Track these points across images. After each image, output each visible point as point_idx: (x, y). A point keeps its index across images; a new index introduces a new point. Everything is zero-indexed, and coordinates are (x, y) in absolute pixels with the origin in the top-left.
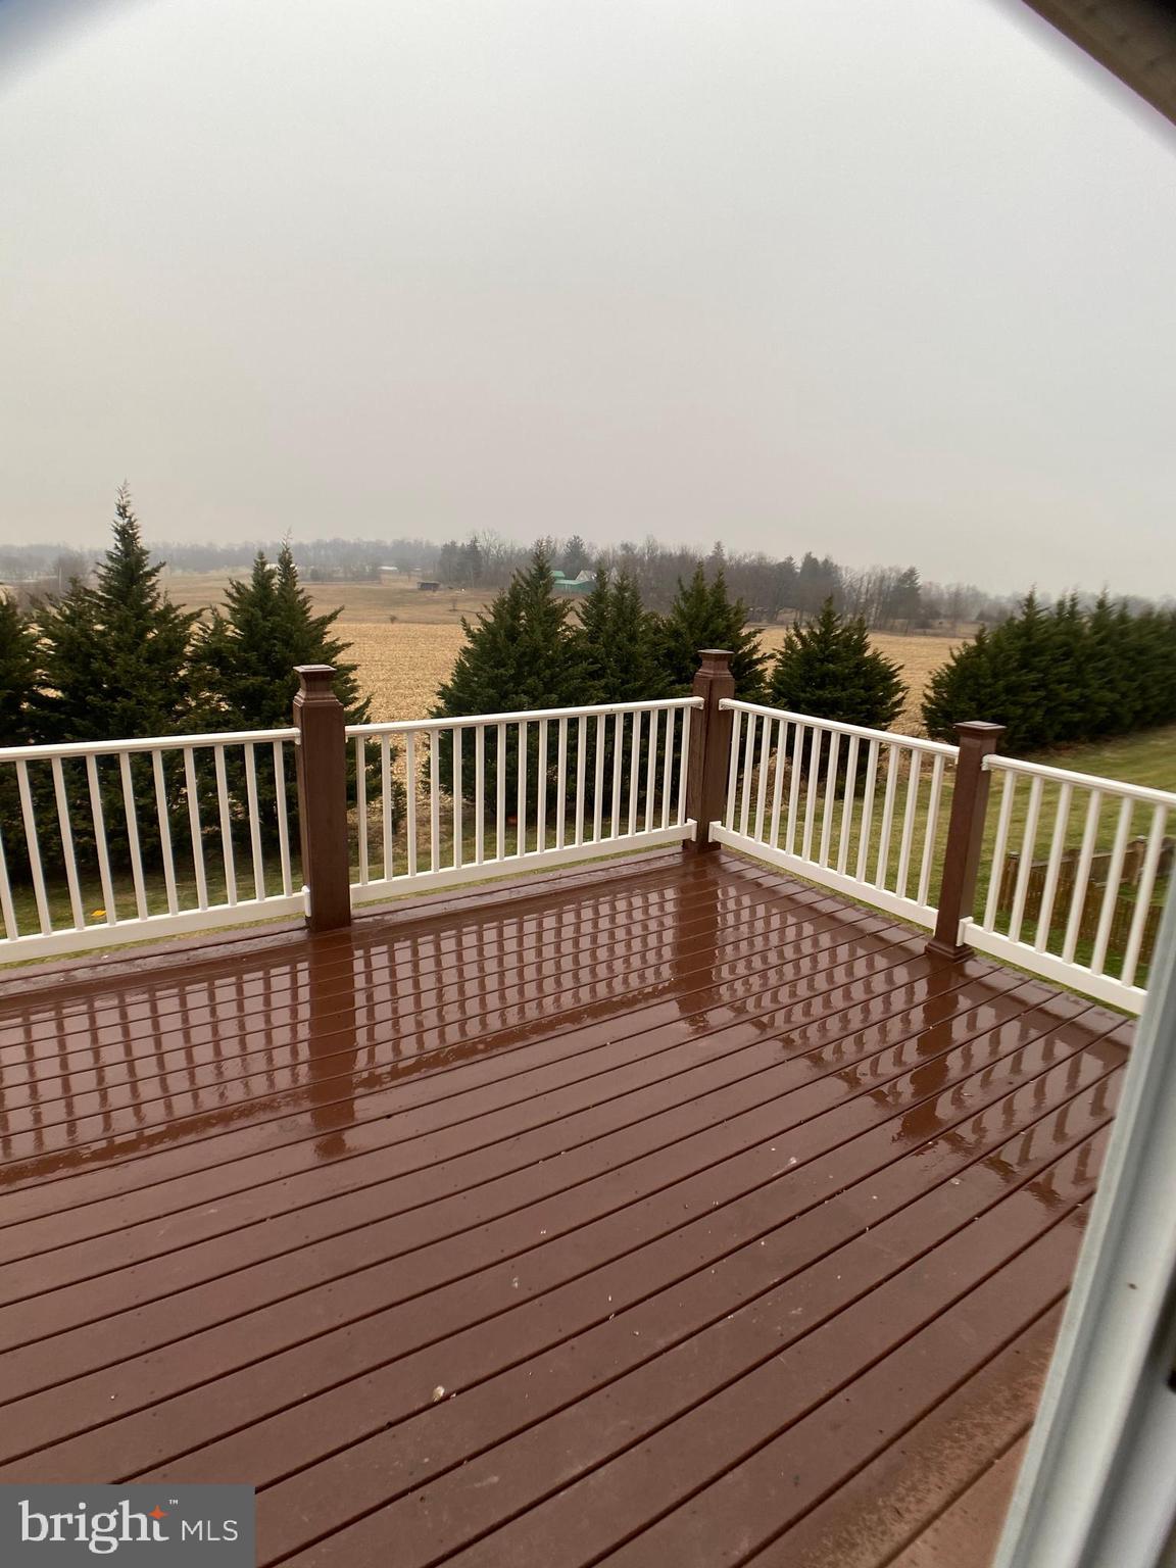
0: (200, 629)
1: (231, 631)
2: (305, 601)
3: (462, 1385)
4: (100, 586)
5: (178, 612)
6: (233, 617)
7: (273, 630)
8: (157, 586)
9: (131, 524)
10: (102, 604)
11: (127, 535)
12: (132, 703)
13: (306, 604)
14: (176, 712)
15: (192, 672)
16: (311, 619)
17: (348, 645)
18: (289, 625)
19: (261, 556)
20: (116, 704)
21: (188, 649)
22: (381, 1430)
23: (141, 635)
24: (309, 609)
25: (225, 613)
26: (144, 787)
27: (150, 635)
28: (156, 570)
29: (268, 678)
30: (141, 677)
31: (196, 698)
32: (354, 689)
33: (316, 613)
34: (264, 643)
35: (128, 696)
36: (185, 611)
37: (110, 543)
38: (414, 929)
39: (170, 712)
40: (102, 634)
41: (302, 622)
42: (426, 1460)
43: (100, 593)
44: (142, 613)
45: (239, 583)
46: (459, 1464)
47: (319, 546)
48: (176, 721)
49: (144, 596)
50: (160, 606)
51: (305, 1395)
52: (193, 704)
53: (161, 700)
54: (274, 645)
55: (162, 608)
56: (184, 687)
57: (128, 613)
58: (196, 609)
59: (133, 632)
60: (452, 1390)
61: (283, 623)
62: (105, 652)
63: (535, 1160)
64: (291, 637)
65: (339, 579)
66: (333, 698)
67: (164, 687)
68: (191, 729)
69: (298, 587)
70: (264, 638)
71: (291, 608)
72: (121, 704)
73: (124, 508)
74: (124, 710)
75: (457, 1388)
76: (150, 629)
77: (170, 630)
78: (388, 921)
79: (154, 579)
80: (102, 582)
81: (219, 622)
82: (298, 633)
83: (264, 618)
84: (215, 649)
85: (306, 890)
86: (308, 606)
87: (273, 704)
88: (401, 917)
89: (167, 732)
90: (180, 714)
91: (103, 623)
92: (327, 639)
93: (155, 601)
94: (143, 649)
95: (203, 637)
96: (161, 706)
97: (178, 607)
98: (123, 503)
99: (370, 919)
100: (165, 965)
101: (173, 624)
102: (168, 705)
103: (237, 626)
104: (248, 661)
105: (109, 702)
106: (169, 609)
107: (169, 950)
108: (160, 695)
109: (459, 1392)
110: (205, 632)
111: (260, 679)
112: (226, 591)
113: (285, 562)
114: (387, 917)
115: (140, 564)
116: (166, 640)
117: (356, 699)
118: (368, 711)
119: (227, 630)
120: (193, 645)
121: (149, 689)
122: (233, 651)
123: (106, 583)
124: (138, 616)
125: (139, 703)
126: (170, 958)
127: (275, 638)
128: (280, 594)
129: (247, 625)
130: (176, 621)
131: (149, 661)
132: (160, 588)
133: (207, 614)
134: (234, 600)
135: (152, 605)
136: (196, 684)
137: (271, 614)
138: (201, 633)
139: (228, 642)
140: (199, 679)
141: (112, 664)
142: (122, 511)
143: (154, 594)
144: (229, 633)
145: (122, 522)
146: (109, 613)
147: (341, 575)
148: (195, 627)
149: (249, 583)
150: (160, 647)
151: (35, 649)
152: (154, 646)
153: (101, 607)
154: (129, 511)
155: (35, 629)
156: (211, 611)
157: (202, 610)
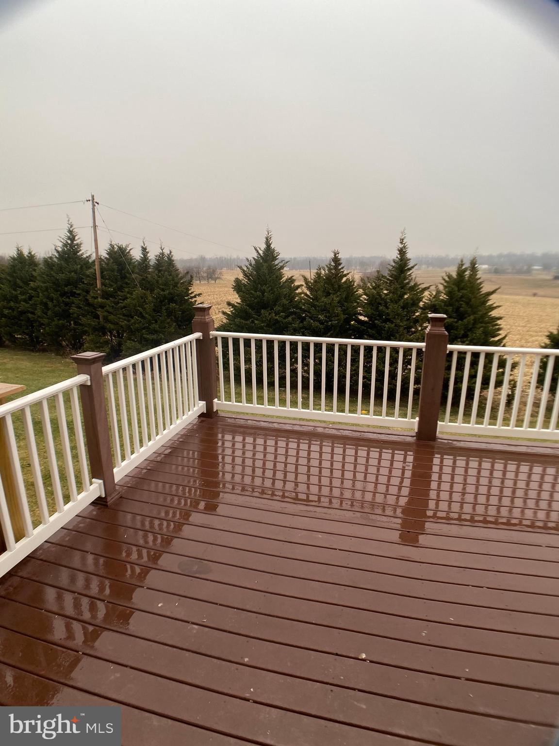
0: (429, 295)
1: (443, 297)
2: (481, 283)
3: (375, 660)
4: (388, 274)
5: (420, 286)
6: (444, 289)
7: (462, 297)
8: (412, 275)
9: (404, 247)
10: (388, 282)
11: (402, 252)
12: (393, 325)
13: (481, 285)
14: (412, 332)
15: (421, 314)
16: (483, 292)
17: (499, 306)
18: (470, 295)
19: (462, 261)
20: (386, 325)
21: (421, 304)
22: (332, 654)
23: (402, 296)
24: (482, 287)
25: (441, 288)
26: (394, 362)
27: (406, 297)
28: (413, 267)
29: (456, 320)
30: (398, 315)
31: (421, 326)
32: (499, 329)
33: (486, 288)
34: (457, 303)
35: (392, 322)
36: (423, 286)
37: (394, 255)
38: (469, 452)
39: (408, 332)
40: (386, 295)
41: (477, 294)
42: (342, 678)
43: (388, 277)
44: (403, 287)
45: (449, 274)
46: (354, 689)
47: (500, 256)
48: (411, 335)
49: (405, 279)
50: (412, 284)
51: (314, 622)
52: (420, 329)
53: (405, 325)
54: (461, 304)
55: (413, 284)
56: (416, 321)
57: (398, 286)
58: (427, 285)
59: (399, 294)
60: (369, 659)
61: (468, 294)
62: (386, 303)
63: (467, 584)
64: (470, 300)
65: (509, 273)
66: (444, 331)
67: (408, 320)
68: (416, 340)
69: (478, 277)
70: (457, 301)
71: (472, 287)
72: (388, 325)
73: (403, 240)
74: (389, 328)
75: (371, 659)
76: (406, 294)
77: (414, 294)
78: (455, 444)
79: (411, 271)
80: (389, 272)
81: (438, 292)
82: (474, 299)
83: (459, 291)
84: (434, 304)
85: (417, 419)
86: (481, 286)
87: (456, 332)
88: (462, 444)
89: (405, 340)
90: (415, 332)
91: (387, 290)
92: (489, 303)
93: (410, 282)
94: (401, 303)
95: (430, 299)
96: (405, 328)
97: (420, 284)
98: (402, 238)
99: (446, 441)
100: (350, 435)
101: (416, 291)
102: (408, 328)
103: (445, 294)
104: (448, 311)
105: (384, 324)
106: (416, 285)
107: (354, 430)
108: (405, 323)
109: (371, 662)
110: (431, 296)
111: (452, 320)
112: (443, 277)
113: (473, 264)
114: (455, 443)
115: (406, 264)
116: (412, 299)
117: (500, 334)
118: (504, 341)
119: (440, 296)
120: (423, 302)
121: (401, 320)
122: (441, 306)
123: (391, 273)
124: (402, 288)
125: (396, 326)
126: (354, 433)
127: (463, 301)
128: (468, 279)
129: (450, 294)
130: (418, 291)
131: (403, 308)
132: (413, 276)
133: (433, 288)
134: (446, 281)
135: (408, 283)
136: (422, 320)
137: (462, 289)
138: (429, 296)
139: (440, 301)
140: (424, 317)
141: (387, 308)
142: (402, 242)
143: (410, 278)
144: (441, 298)
145: (401, 246)
146: (390, 286)
147: (510, 271)
148: (426, 293)
149: (454, 275)
150: (409, 302)
151: (359, 299)
152: (406, 301)
153: (387, 283)
154: (405, 241)
155: (361, 291)
156: (435, 286)
157: (431, 286)
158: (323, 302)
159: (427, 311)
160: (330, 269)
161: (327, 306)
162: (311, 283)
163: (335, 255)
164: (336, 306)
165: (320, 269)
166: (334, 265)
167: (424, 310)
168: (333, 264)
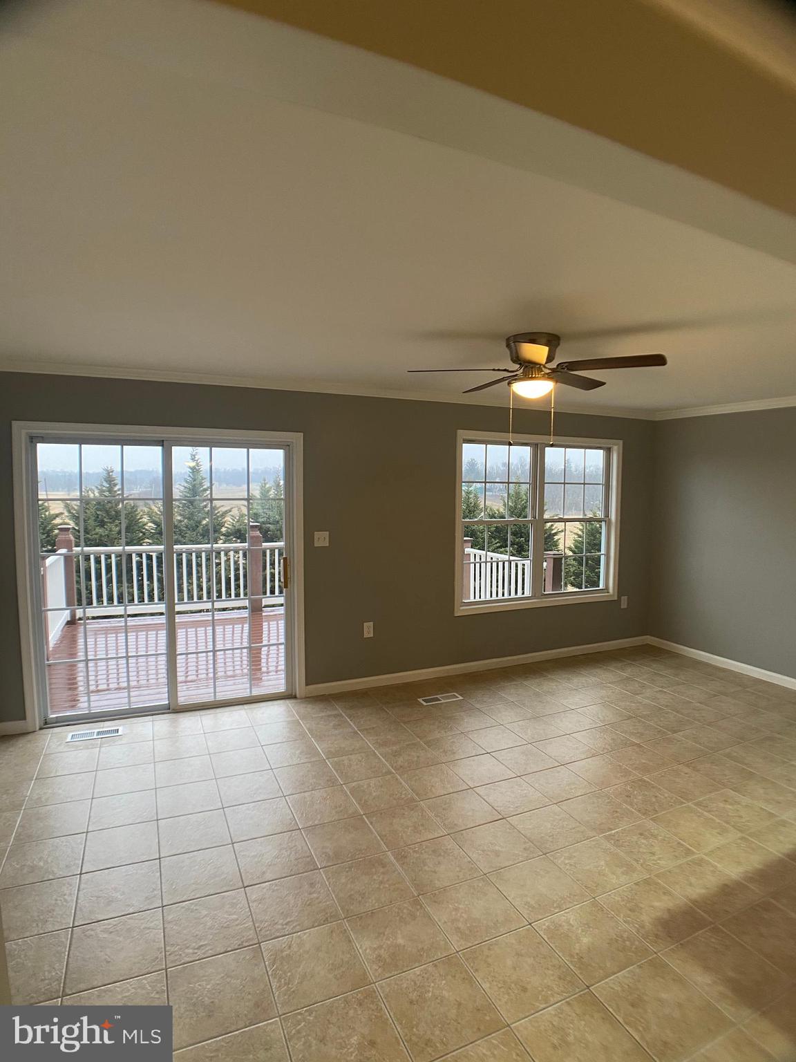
0: (232, 519)
5: (219, 510)
6: (248, 512)
9: (197, 464)
11: (195, 470)
19: (265, 479)
21: (223, 530)
23: (199, 522)
25: (245, 511)
27: (204, 522)
36: (223, 510)
37: (186, 474)
40: (180, 521)
45: (252, 495)
57: (194, 510)
59: (196, 520)
73: (194, 456)
76: (204, 519)
77: (214, 519)
81: (242, 516)
83: (264, 512)
84: (237, 531)
91: (181, 516)
93: (207, 504)
94: (200, 529)
95: (233, 523)
97: (219, 508)
101: (216, 515)
103: (249, 517)
106: (214, 508)
113: (277, 484)
115: (200, 484)
116: (212, 525)
119: (245, 519)
120: (226, 527)
123: (184, 495)
124: (198, 512)
130: (218, 515)
131: (203, 536)
133: (235, 511)
135: (206, 506)
138: (232, 521)
139: (246, 526)
143: (207, 500)
144: (246, 521)
145: (193, 464)
146: (184, 510)
148: (228, 518)
149: (257, 494)
150: (209, 528)
151: (144, 529)
152: (206, 528)
153: (179, 507)
154: (197, 457)
155: (145, 519)
156: (237, 509)
157: (232, 508)
158: (97, 534)
159: (232, 537)
160: (101, 492)
161: (103, 539)
162: (75, 510)
163: (109, 473)
164: (116, 539)
165: (88, 492)
166: (108, 486)
167: (228, 536)
168: (106, 484)
